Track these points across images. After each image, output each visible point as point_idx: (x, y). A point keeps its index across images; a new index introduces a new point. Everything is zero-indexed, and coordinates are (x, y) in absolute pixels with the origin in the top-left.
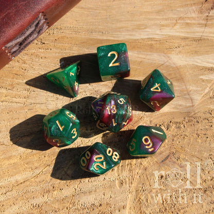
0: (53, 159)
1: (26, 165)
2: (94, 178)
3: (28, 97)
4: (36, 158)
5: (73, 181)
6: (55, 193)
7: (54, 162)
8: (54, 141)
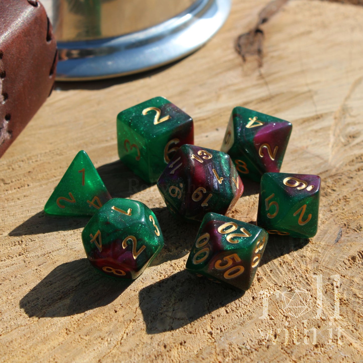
0: (134, 309)
1: (87, 338)
2: (233, 303)
3: (26, 250)
4: (99, 320)
5: (197, 323)
6: (174, 353)
7: (139, 311)
8: (124, 248)
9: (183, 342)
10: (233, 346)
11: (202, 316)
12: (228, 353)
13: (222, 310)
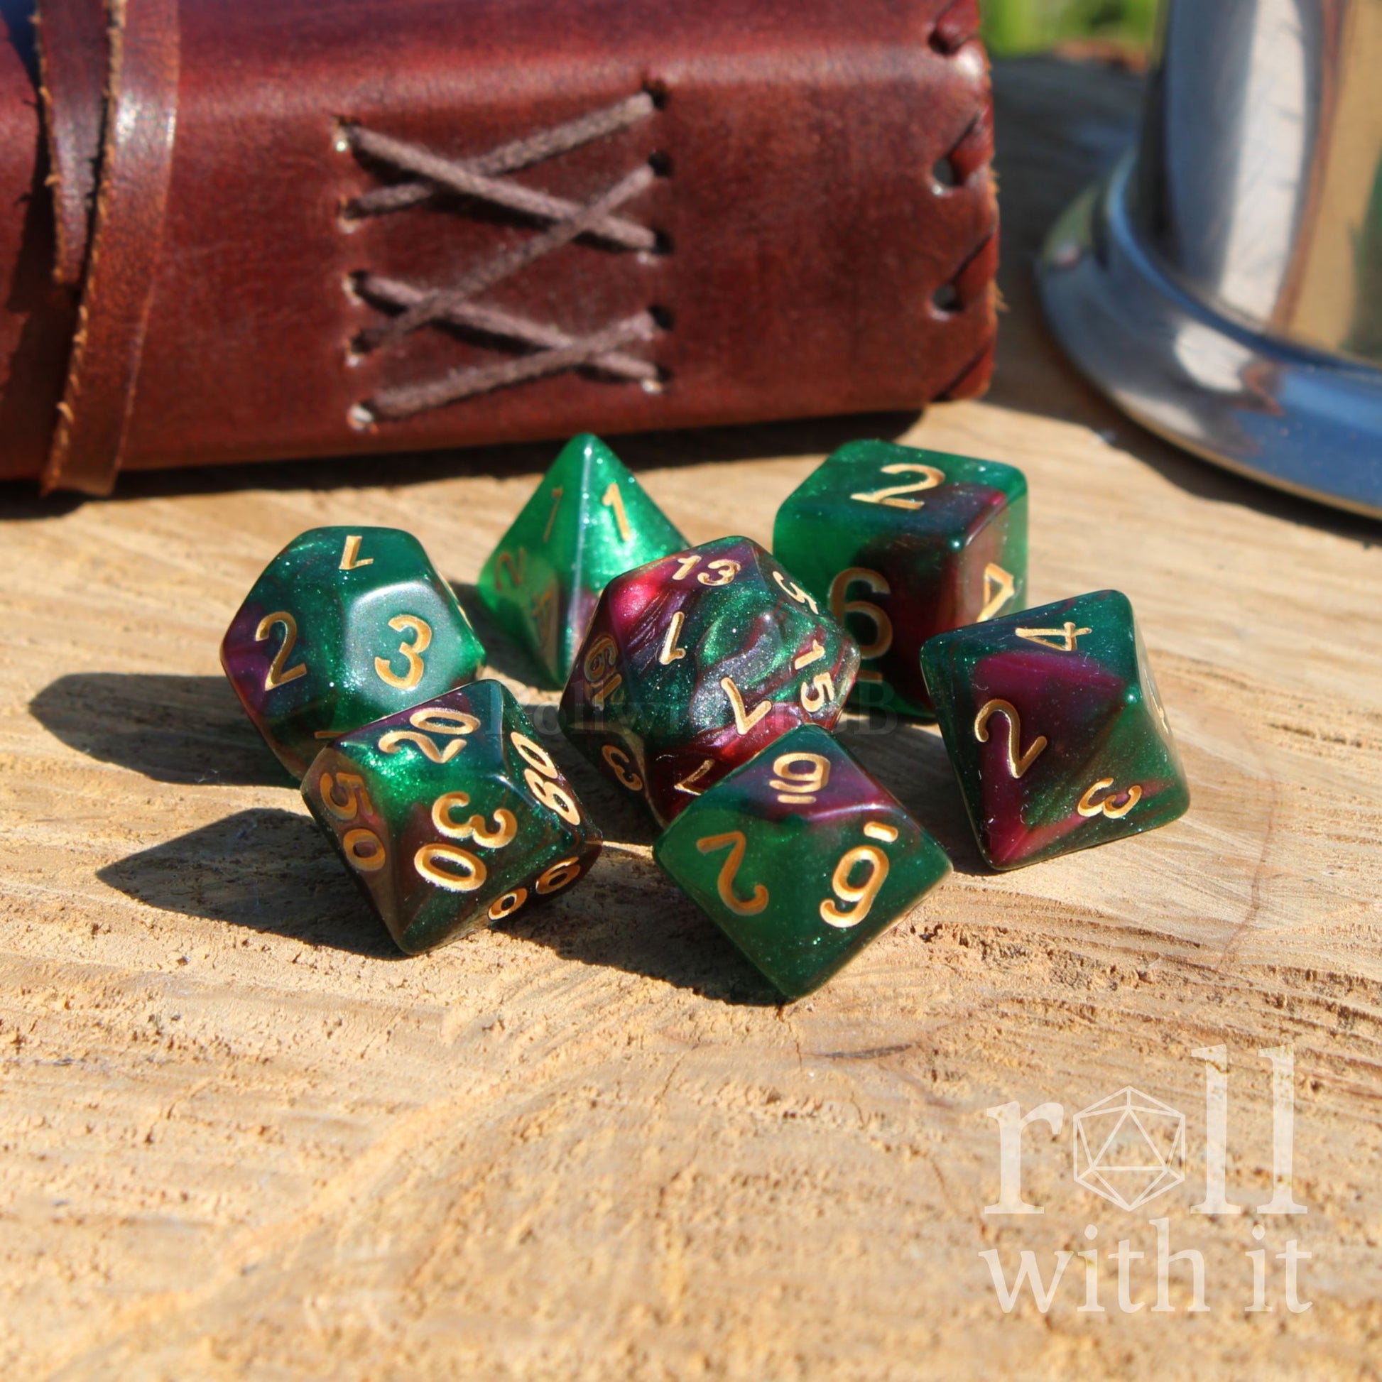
8: (258, 637)
9: (105, 928)
10: (149, 1004)
11: (231, 922)
12: (117, 1004)
13: (295, 946)
